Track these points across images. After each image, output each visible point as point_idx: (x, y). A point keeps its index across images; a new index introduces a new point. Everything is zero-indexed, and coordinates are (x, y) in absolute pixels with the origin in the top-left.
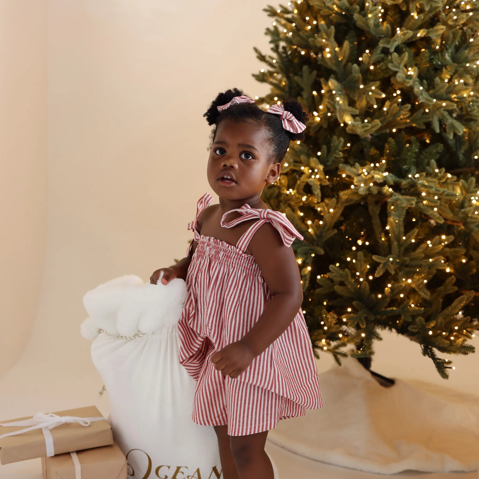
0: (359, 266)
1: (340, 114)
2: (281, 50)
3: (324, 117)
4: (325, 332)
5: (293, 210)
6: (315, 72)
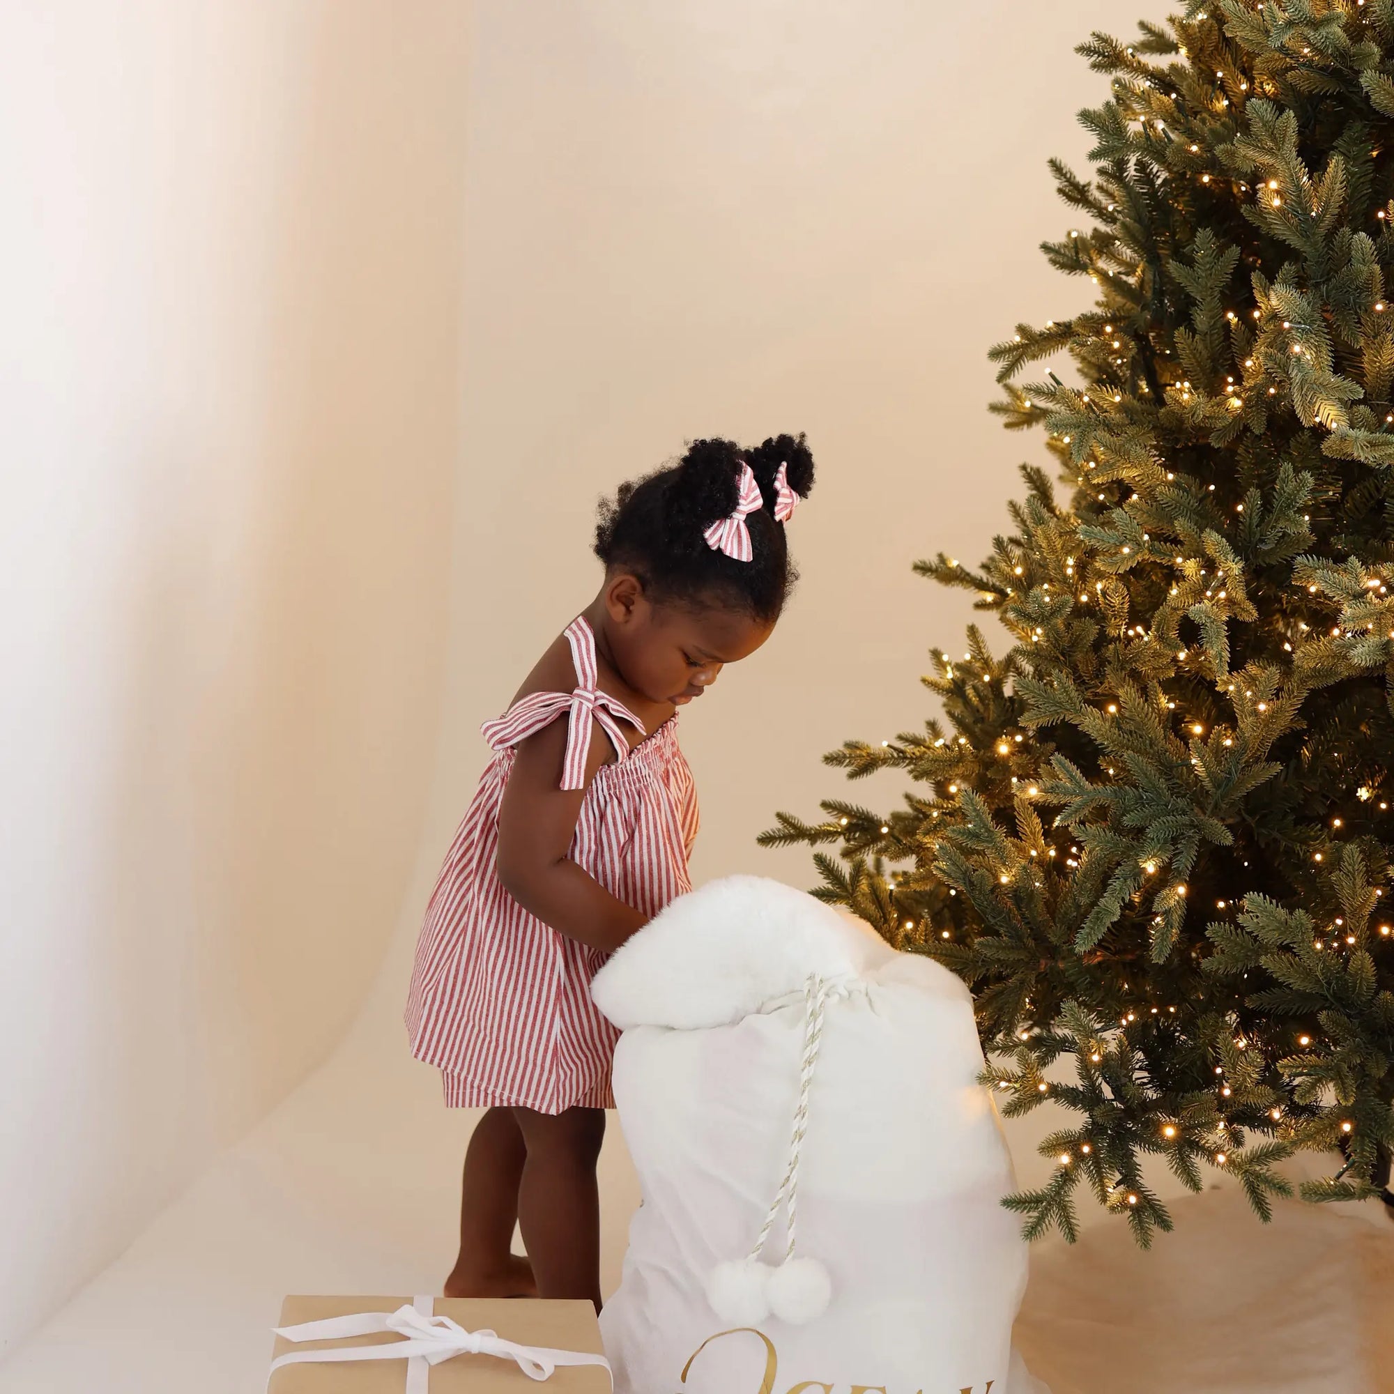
0: (1347, 891)
1: (1304, 396)
2: (1131, 170)
3: (1257, 400)
4: (1222, 1104)
5: (1144, 691)
6: (1235, 250)
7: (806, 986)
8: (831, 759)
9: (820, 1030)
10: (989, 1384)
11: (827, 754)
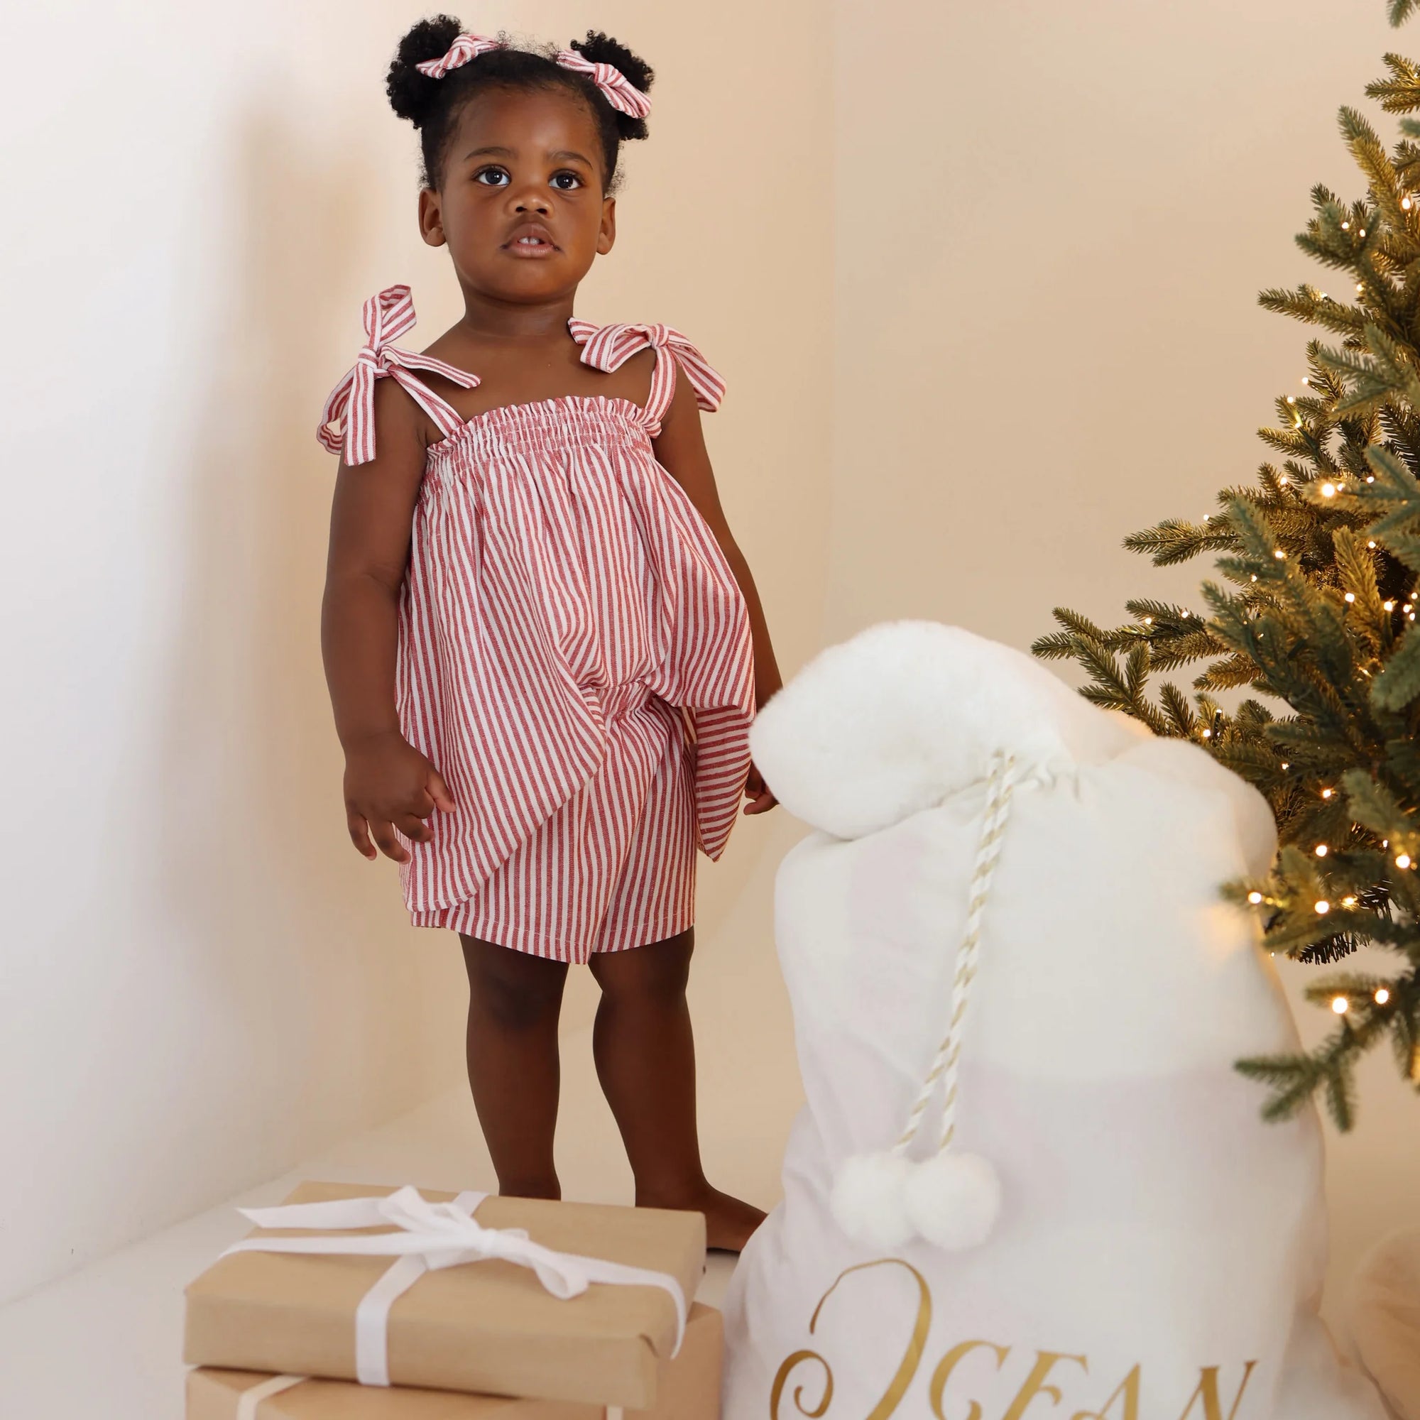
7: (993, 764)
8: (1135, 543)
9: (1002, 826)
10: (1250, 1365)
11: (1130, 536)
